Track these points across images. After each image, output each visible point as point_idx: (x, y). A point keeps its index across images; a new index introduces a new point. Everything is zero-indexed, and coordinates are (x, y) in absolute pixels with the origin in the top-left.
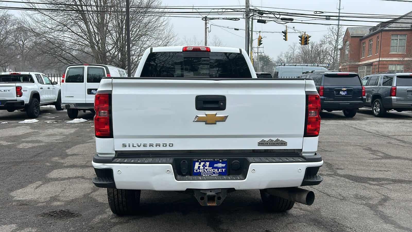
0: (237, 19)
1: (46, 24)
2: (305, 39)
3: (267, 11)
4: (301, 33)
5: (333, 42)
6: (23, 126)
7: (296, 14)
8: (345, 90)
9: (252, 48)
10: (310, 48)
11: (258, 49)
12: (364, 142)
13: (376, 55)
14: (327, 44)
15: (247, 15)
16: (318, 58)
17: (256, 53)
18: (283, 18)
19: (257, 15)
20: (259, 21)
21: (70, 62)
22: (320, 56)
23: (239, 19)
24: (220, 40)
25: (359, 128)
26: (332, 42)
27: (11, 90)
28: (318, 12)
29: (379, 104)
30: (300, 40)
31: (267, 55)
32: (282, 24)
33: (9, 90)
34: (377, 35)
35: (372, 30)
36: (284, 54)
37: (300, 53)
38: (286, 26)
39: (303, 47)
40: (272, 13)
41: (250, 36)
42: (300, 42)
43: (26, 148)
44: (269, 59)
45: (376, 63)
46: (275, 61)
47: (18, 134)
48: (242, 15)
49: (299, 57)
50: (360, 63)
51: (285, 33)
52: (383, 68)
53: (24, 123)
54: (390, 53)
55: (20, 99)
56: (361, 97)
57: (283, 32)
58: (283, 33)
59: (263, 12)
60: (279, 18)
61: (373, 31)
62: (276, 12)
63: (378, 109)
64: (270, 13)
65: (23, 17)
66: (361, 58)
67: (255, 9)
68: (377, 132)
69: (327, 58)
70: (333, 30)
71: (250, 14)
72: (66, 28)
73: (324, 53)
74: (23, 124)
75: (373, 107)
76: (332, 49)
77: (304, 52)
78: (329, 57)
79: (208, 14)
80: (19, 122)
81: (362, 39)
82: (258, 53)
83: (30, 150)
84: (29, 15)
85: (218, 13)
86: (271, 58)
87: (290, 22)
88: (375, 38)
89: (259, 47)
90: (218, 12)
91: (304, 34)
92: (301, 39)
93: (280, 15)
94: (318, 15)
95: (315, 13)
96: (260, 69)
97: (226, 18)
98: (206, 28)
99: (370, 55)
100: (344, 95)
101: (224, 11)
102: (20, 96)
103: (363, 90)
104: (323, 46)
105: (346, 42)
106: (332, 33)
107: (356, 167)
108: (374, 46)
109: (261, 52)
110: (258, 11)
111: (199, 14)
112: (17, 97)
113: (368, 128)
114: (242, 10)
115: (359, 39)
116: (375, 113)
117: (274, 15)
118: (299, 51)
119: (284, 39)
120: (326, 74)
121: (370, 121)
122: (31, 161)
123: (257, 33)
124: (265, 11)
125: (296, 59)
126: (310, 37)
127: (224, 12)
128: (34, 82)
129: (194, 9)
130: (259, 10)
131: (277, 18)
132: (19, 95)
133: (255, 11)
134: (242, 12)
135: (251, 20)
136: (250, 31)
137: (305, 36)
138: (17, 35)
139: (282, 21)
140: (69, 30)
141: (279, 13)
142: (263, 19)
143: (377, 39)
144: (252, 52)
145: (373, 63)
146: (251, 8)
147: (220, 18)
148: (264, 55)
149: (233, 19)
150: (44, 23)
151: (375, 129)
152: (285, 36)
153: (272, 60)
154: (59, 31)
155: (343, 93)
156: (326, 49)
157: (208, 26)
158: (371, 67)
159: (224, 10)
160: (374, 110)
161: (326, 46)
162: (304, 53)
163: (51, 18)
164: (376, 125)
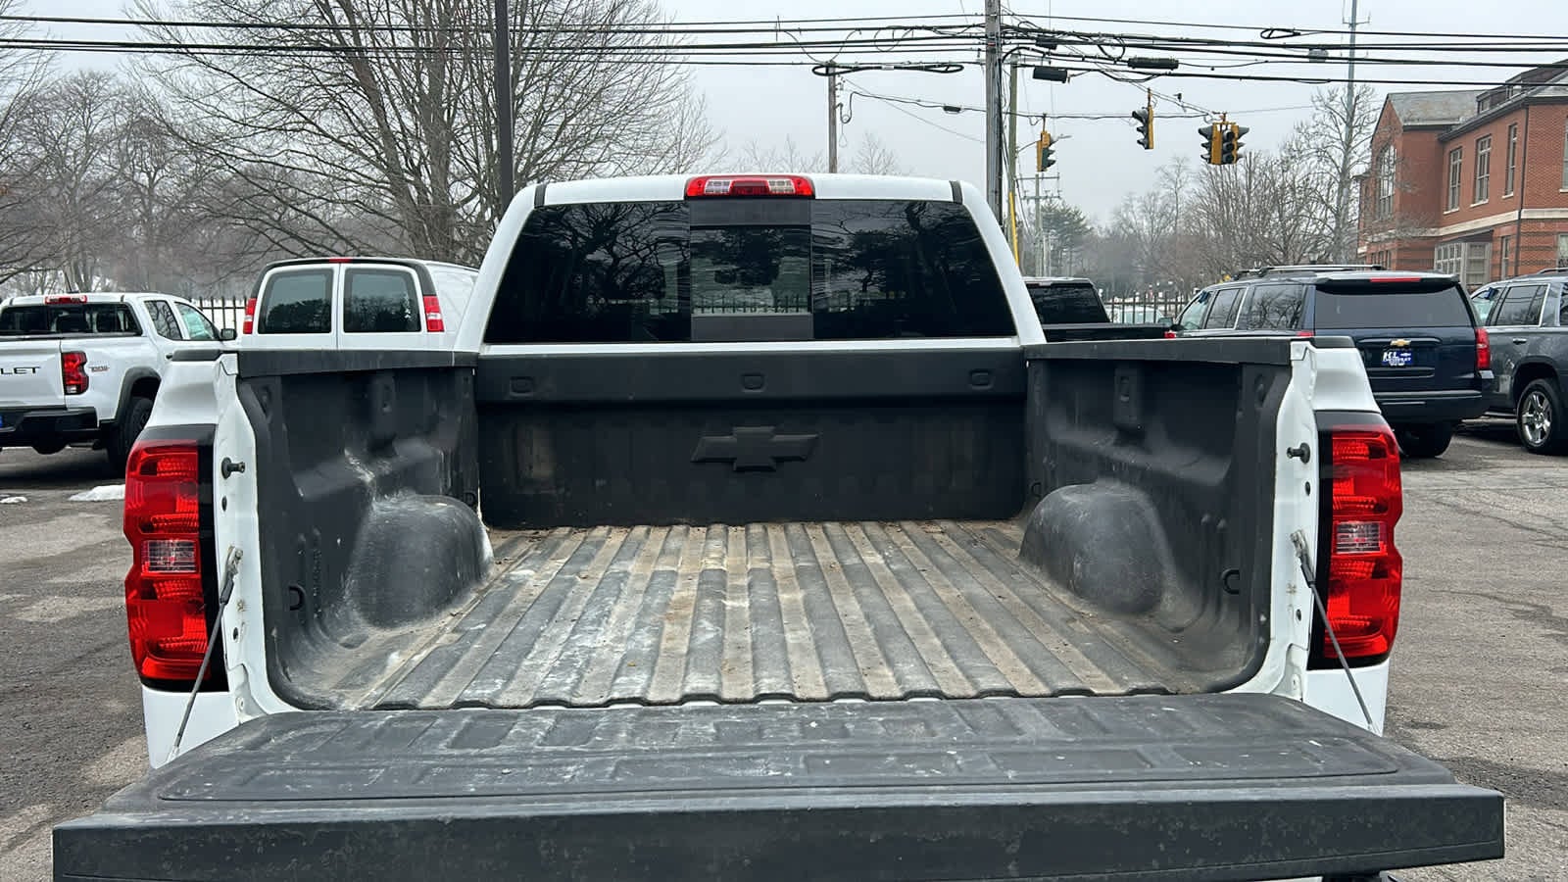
0: (951, 69)
1: (222, 107)
2: (1224, 141)
3: (1070, 34)
4: (1208, 118)
5: (1333, 152)
6: (82, 515)
7: (1187, 40)
8: (1406, 347)
9: (1014, 182)
10: (1242, 177)
11: (1038, 184)
12: (1507, 575)
13: (1504, 197)
14: (1309, 161)
15: (991, 51)
16: (1276, 214)
17: (1032, 198)
18: (1135, 58)
19: (1033, 50)
20: (1041, 74)
21: (314, 248)
22: (1283, 205)
23: (962, 68)
24: (888, 151)
25: (1469, 506)
26: (1328, 149)
27: (43, 366)
28: (1276, 34)
29: (1546, 402)
30: (1203, 145)
31: (1072, 205)
32: (1133, 81)
33: (34, 369)
34: (1508, 121)
35: (1487, 103)
36: (1138, 202)
37: (1201, 197)
38: (1149, 90)
39: (1213, 173)
40: (1090, 41)
41: (1007, 131)
42: (1205, 151)
43: (52, 620)
44: (1082, 220)
45: (1504, 231)
46: (1104, 227)
47: (47, 553)
48: (971, 50)
49: (1199, 213)
50: (1443, 232)
51: (1144, 119)
52: (1538, 249)
53: (92, 499)
54: (1561, 191)
55: (78, 402)
56: (1471, 376)
57: (1135, 115)
58: (1134, 120)
59: (1057, 37)
60: (1119, 59)
61: (1492, 105)
62: (1108, 36)
63: (1542, 421)
64: (1085, 38)
65: (136, 80)
66: (1445, 213)
67: (1022, 26)
68: (1556, 524)
69: (1311, 213)
70: (1331, 103)
71: (1004, 47)
72: (295, 117)
73: (1298, 196)
74: (87, 507)
75: (1521, 414)
76: (1328, 177)
77: (1218, 192)
78: (1319, 211)
79: (838, 49)
80: (73, 498)
81: (1445, 135)
82: (1037, 199)
83: (66, 632)
84: (156, 74)
85: (877, 43)
86: (1088, 217)
87: (1166, 74)
88: (1498, 131)
89: (1040, 176)
90: (875, 41)
91: (1221, 121)
92: (1210, 143)
93: (1124, 46)
94: (1278, 42)
95: (1266, 34)
96: (1047, 258)
97: (910, 63)
98: (833, 109)
99: (1480, 199)
100: (1398, 366)
101: (900, 37)
102: (80, 391)
103: (1480, 346)
104: (1296, 166)
105: (1385, 148)
106: (1327, 117)
107: (1504, 714)
108: (1498, 164)
109: (1049, 195)
110: (1035, 35)
111: (800, 50)
112: (66, 393)
113: (1512, 509)
114: (973, 30)
115: (1435, 136)
116: (1530, 437)
117: (1099, 46)
118: (1198, 187)
119: (1139, 142)
120: (1320, 282)
121: (1512, 471)
122: (49, 691)
123: (1034, 120)
124: (1064, 33)
125: (1188, 219)
126: (1243, 132)
127: (899, 40)
128: (139, 333)
129: (780, 31)
130: (1040, 30)
131: (1110, 58)
132: (75, 388)
133: (1023, 33)
134: (974, 37)
135: (1007, 68)
136: (1003, 115)
137: (1224, 127)
138: (127, 151)
139: (1131, 69)
140: (309, 127)
141: (1122, 41)
142: (1055, 63)
143: (1509, 135)
144: (1014, 195)
145: (1496, 232)
146: (1007, 21)
147: (883, 66)
148: (1060, 208)
149: (935, 66)
150: (214, 101)
151: (1545, 514)
152: (1146, 130)
153: (1094, 226)
154: (270, 130)
155: (1397, 358)
156: (1308, 180)
157: (842, 97)
158: (1489, 246)
159: (899, 34)
160: (1527, 427)
161: (1306, 169)
162: (1219, 196)
163: (242, 82)
164: (1543, 491)
